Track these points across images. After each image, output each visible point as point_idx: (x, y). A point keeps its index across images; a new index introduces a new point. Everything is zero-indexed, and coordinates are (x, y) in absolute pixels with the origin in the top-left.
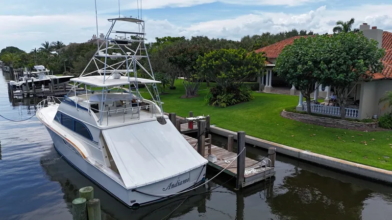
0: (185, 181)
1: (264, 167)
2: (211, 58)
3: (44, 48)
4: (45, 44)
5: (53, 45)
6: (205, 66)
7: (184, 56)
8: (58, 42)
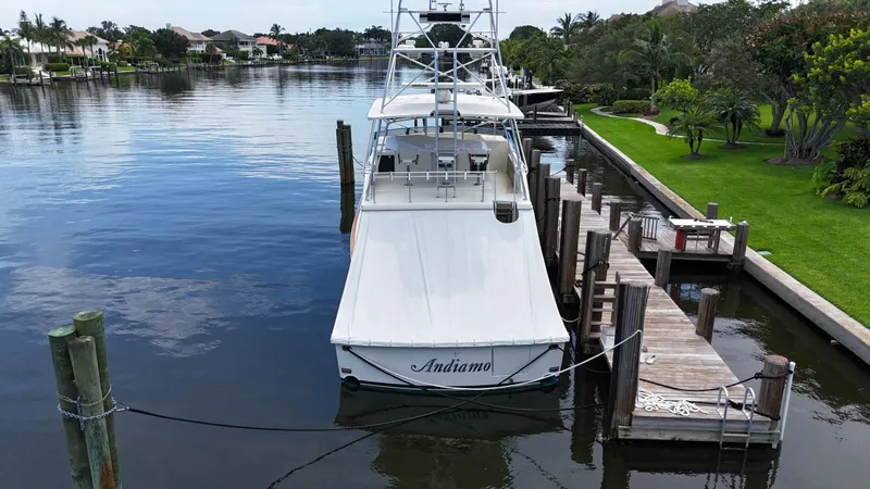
0: (476, 367)
1: (738, 407)
2: (847, 49)
3: (562, 27)
4: (564, 19)
5: (580, 20)
6: (817, 76)
7: (789, 44)
8: (590, 14)
